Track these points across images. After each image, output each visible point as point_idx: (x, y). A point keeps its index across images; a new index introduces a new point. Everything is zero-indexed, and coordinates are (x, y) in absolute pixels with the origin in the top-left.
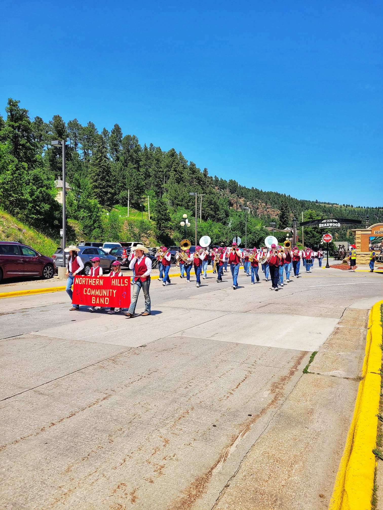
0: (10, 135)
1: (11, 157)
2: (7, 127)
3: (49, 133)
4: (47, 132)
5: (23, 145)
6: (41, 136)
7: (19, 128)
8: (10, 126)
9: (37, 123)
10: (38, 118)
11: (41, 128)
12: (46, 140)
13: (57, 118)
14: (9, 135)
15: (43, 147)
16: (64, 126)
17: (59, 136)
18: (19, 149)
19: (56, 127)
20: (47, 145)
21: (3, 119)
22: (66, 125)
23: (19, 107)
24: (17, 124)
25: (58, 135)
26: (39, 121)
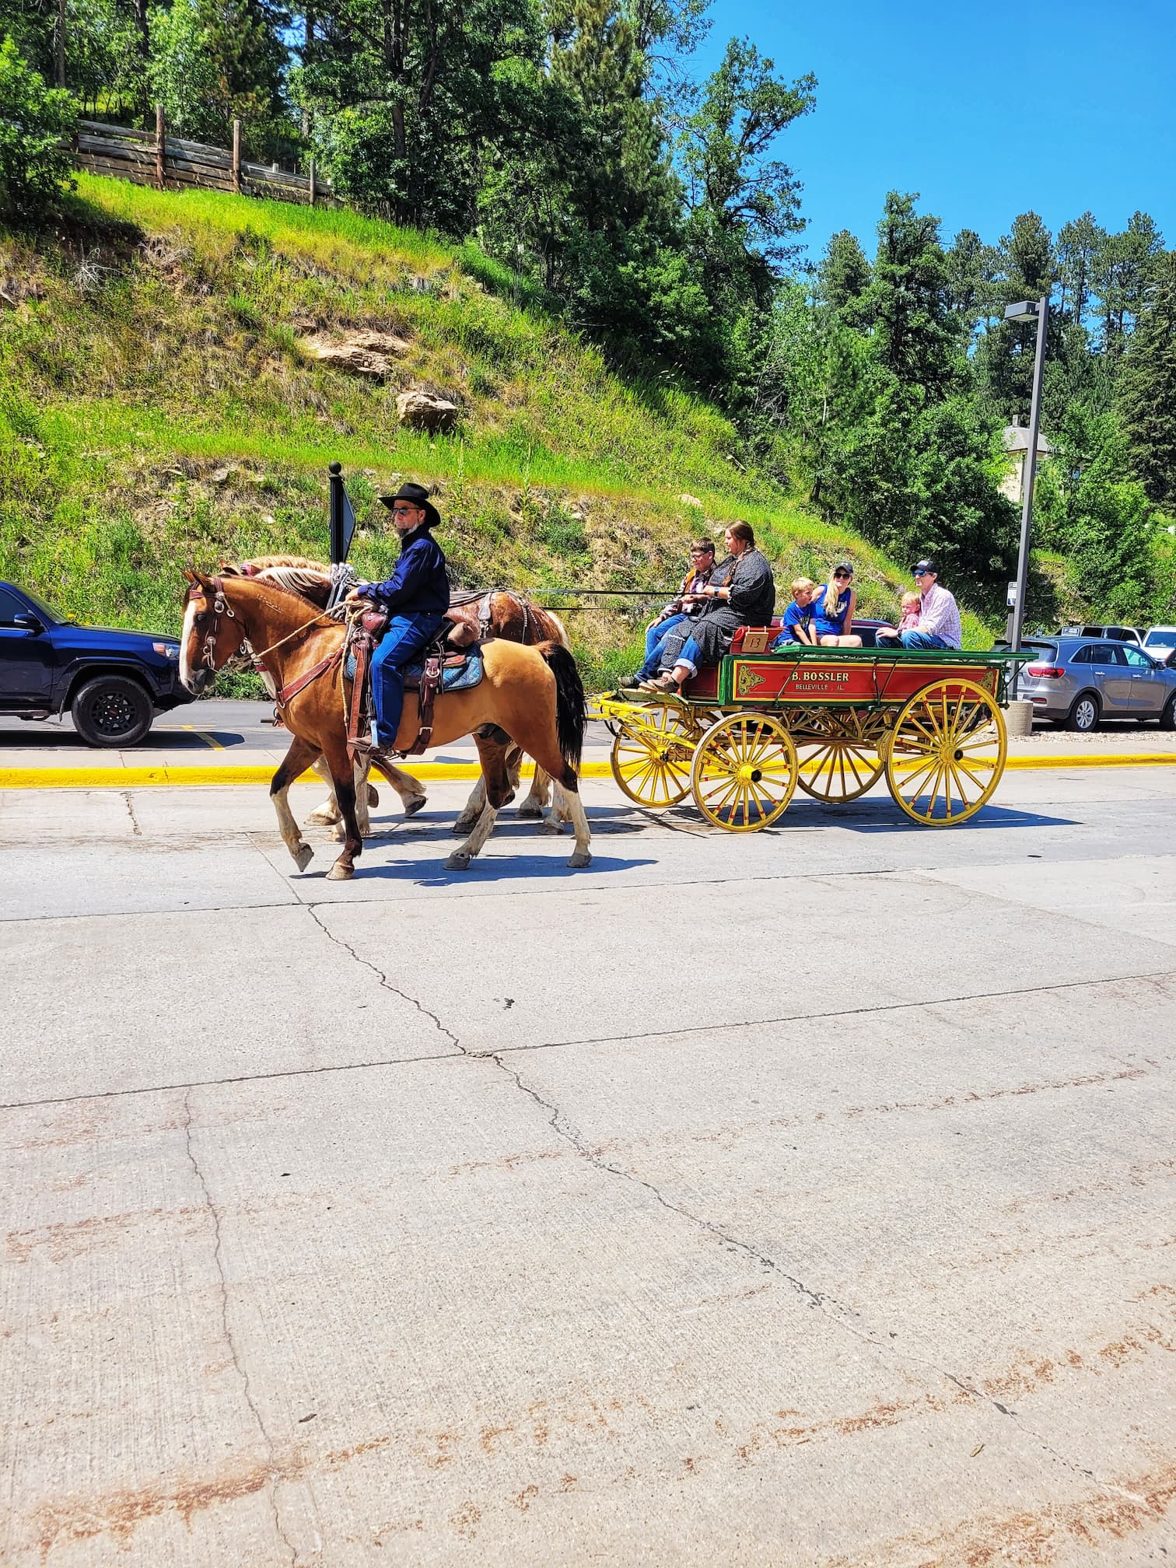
0: (884, 305)
1: (882, 371)
2: (877, 284)
3: (995, 278)
4: (990, 275)
5: (917, 332)
6: (970, 292)
7: (909, 277)
8: (884, 277)
9: (963, 251)
10: (966, 234)
11: (973, 264)
12: (984, 301)
13: (1028, 224)
14: (880, 307)
15: (972, 327)
16: (1045, 243)
17: (1027, 283)
18: (906, 343)
19: (1021, 254)
20: (987, 316)
21: (866, 258)
22: (1054, 240)
23: (914, 214)
24: (905, 269)
25: (1023, 280)
26: (970, 242)
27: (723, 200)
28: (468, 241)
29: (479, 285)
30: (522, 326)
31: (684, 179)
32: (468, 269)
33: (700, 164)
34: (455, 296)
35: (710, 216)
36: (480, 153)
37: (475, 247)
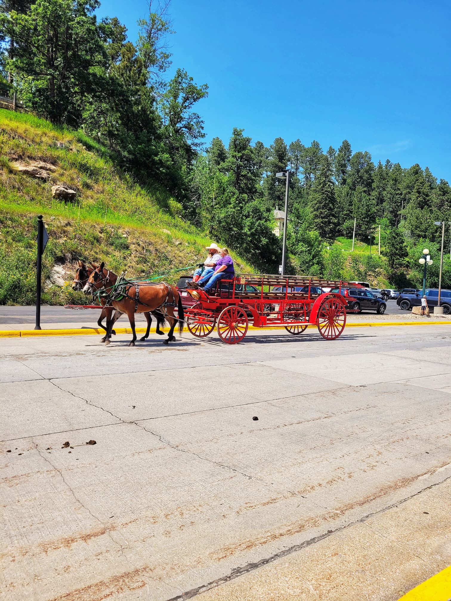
0: (233, 166)
1: (231, 189)
2: (230, 159)
3: (269, 159)
4: (267, 157)
5: (244, 176)
6: (261, 162)
7: (241, 158)
8: (233, 156)
9: (258, 148)
10: (259, 143)
11: (261, 153)
12: (266, 166)
13: (279, 141)
14: (232, 166)
15: (262, 175)
16: (285, 148)
17: (279, 161)
18: (241, 179)
19: (277, 151)
20: (267, 171)
21: (225, 148)
22: (288, 148)
23: (243, 136)
24: (240, 154)
25: (278, 160)
26: (260, 145)
27: (175, 124)
28: (80, 130)
29: (84, 147)
30: (101, 163)
31: (162, 115)
32: (80, 141)
33: (167, 110)
34: (74, 150)
35: (171, 129)
36: (84, 98)
37: (82, 132)
